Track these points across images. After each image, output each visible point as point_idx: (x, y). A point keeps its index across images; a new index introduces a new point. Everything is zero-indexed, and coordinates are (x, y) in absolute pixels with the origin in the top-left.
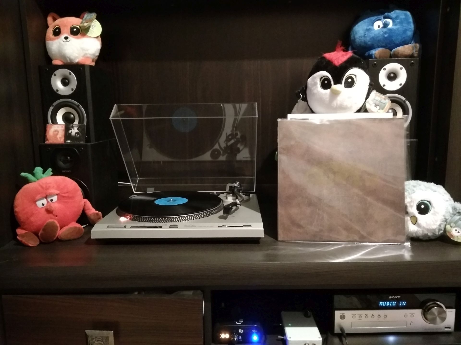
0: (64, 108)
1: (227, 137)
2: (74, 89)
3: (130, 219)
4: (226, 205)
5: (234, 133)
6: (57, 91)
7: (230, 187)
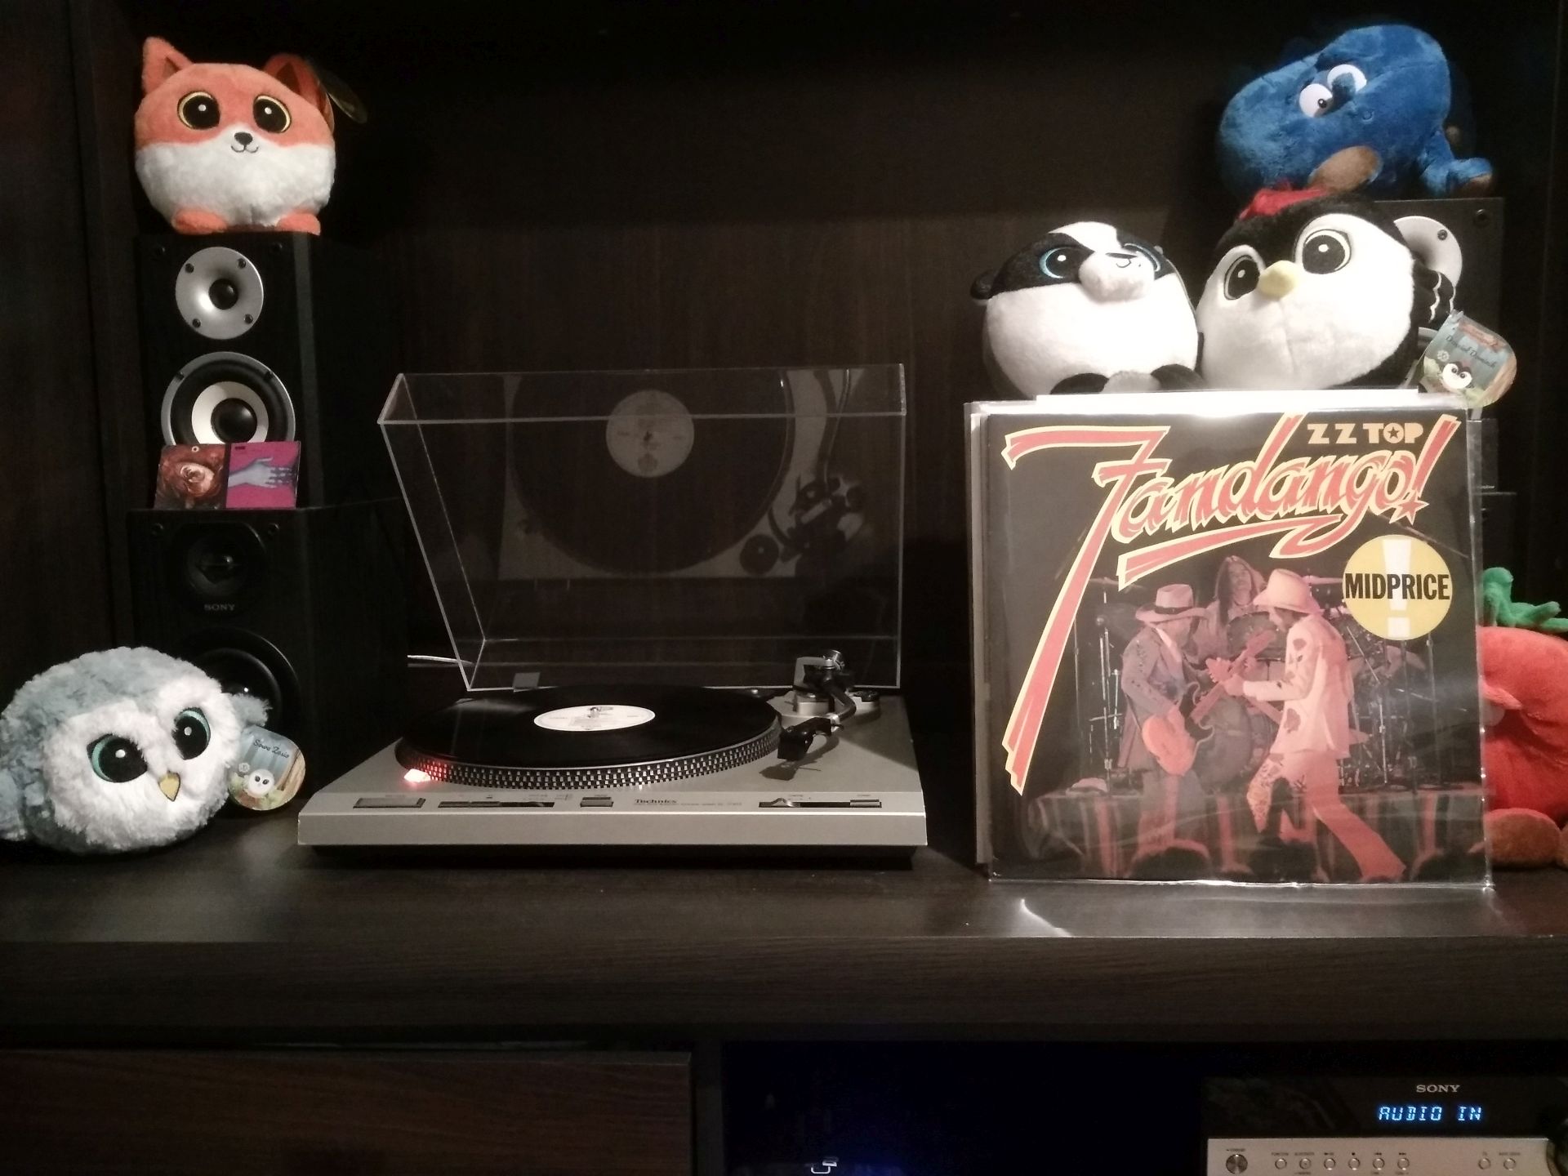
0: (218, 383)
1: (801, 494)
2: (255, 317)
3: (440, 775)
4: (789, 728)
5: (825, 480)
6: (196, 323)
7: (809, 669)
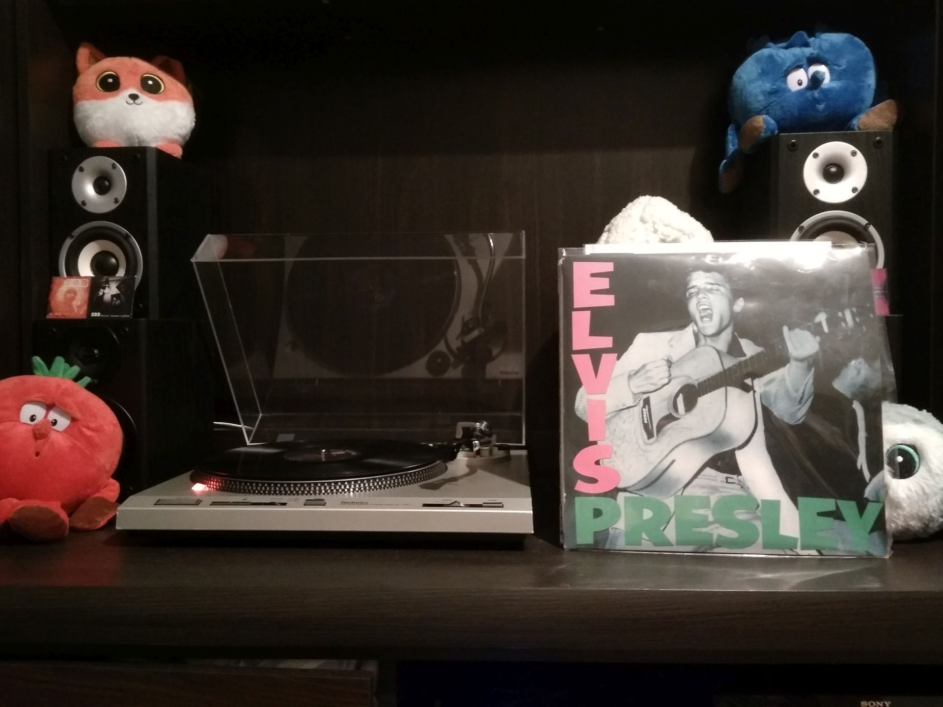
0: (96, 241)
2: (121, 199)
6: (84, 203)
7: (466, 430)
